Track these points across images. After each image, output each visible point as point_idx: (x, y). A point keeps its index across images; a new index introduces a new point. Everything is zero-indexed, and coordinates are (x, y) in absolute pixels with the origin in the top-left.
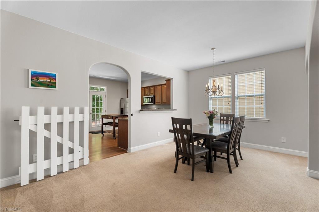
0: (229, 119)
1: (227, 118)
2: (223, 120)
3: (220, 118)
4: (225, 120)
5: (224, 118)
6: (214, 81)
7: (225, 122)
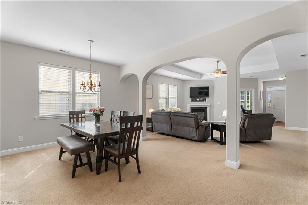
0: (80, 116)
1: (77, 115)
2: (73, 118)
3: (70, 116)
4: (75, 118)
5: (73, 116)
6: (91, 76)
7: (75, 119)
